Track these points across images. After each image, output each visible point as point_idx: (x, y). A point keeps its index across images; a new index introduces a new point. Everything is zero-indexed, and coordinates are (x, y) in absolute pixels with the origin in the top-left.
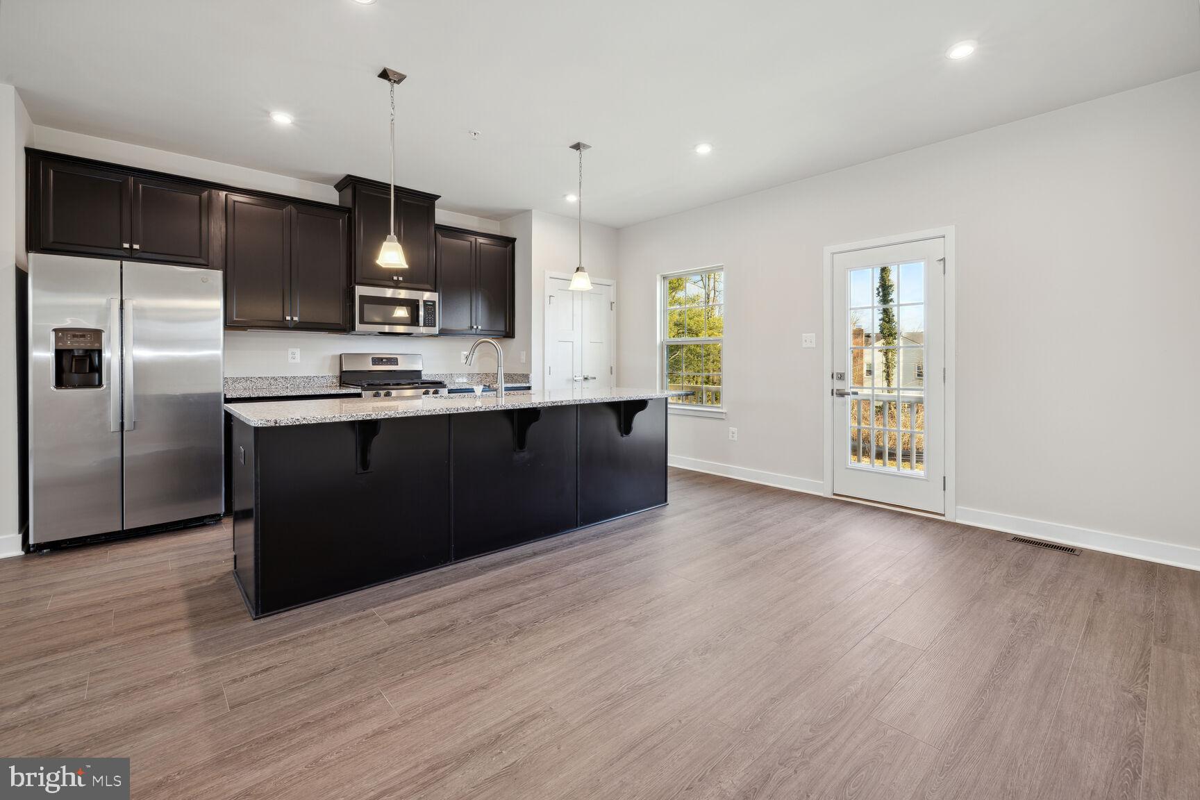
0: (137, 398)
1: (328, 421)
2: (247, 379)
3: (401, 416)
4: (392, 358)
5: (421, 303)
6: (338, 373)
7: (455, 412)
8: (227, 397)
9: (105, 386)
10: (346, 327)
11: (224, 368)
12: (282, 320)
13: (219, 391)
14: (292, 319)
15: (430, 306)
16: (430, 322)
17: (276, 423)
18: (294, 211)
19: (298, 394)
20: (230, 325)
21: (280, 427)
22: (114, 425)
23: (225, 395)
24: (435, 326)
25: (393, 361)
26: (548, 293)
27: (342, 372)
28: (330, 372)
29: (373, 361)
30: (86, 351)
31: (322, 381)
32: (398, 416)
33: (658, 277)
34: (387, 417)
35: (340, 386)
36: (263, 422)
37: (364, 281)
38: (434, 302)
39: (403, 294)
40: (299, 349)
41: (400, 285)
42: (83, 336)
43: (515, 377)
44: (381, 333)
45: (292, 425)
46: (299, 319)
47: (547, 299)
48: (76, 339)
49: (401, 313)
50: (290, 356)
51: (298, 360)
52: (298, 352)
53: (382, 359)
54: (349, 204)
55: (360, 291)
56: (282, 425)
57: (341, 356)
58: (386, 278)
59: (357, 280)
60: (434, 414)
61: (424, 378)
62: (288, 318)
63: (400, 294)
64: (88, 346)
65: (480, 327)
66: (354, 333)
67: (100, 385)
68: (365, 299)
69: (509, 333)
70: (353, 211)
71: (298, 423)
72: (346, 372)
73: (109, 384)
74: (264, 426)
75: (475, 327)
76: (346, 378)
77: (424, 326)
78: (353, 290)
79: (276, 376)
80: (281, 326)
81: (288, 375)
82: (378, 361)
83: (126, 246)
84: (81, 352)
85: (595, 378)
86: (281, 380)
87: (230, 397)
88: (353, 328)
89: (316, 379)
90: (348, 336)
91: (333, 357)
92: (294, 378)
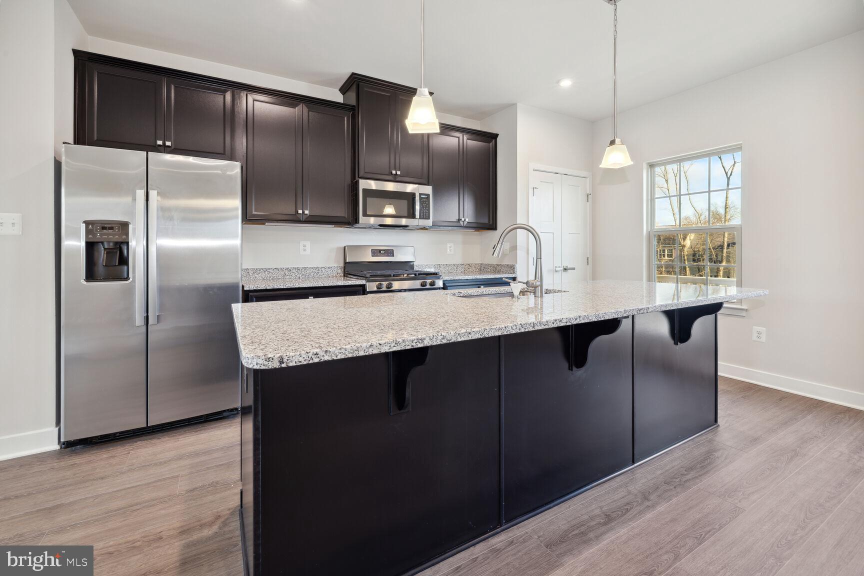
0: (161, 290)
1: (362, 353)
2: (266, 270)
3: (463, 339)
4: (389, 250)
5: (417, 197)
6: (342, 265)
7: (531, 329)
8: (245, 289)
9: (131, 279)
10: (351, 221)
11: (242, 260)
12: (295, 214)
13: (238, 281)
14: (303, 212)
15: (425, 200)
16: (425, 216)
17: (281, 362)
18: (306, 110)
19: (309, 286)
20: (247, 218)
21: (289, 368)
22: (139, 320)
23: (243, 287)
24: (429, 218)
25: (390, 253)
26: (531, 186)
27: (345, 263)
28: (336, 264)
29: (372, 253)
30: (116, 243)
31: (330, 271)
32: (460, 340)
33: (645, 166)
34: (445, 341)
35: (344, 276)
36: (260, 362)
37: (365, 176)
38: (428, 195)
40: (309, 242)
41: (399, 179)
42: (111, 228)
43: (498, 268)
44: (381, 225)
45: (308, 365)
46: (309, 212)
47: (531, 191)
48: (105, 231)
50: (302, 248)
51: (308, 252)
52: (308, 244)
53: (380, 251)
54: (353, 102)
55: (364, 184)
56: (291, 364)
57: (345, 248)
59: (361, 175)
60: (506, 333)
61: (416, 268)
62: (300, 212)
64: (117, 238)
65: (467, 220)
66: (357, 225)
67: (127, 278)
68: (368, 193)
69: (492, 226)
70: (356, 108)
71: (316, 360)
72: (349, 263)
73: (134, 277)
74: (263, 367)
75: (463, 219)
76: (349, 269)
77: (420, 218)
78: (357, 183)
79: (290, 267)
80: (295, 220)
81: (300, 266)
82: (376, 252)
83: (160, 143)
84: (111, 244)
85: (574, 269)
86: (294, 271)
87: (247, 289)
88: (356, 221)
89: (323, 269)
90: (351, 229)
91: (338, 248)
92: (305, 268)
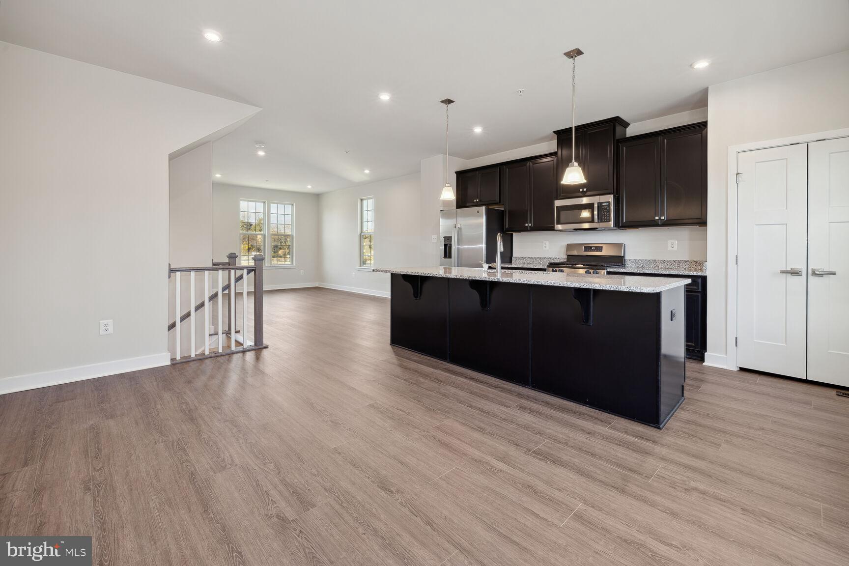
4: (598, 247)
5: (596, 205)
25: (599, 249)
37: (558, 197)
39: (585, 200)
40: (548, 242)
41: (585, 194)
47: (732, 178)
49: (585, 214)
53: (591, 247)
55: (557, 203)
58: (573, 191)
59: (554, 197)
63: (582, 201)
68: (560, 209)
77: (598, 222)
78: (552, 204)
